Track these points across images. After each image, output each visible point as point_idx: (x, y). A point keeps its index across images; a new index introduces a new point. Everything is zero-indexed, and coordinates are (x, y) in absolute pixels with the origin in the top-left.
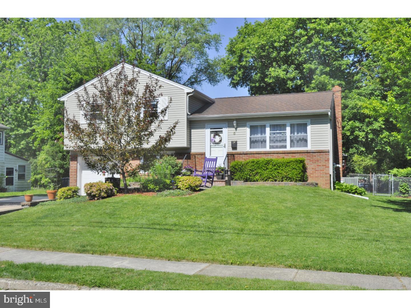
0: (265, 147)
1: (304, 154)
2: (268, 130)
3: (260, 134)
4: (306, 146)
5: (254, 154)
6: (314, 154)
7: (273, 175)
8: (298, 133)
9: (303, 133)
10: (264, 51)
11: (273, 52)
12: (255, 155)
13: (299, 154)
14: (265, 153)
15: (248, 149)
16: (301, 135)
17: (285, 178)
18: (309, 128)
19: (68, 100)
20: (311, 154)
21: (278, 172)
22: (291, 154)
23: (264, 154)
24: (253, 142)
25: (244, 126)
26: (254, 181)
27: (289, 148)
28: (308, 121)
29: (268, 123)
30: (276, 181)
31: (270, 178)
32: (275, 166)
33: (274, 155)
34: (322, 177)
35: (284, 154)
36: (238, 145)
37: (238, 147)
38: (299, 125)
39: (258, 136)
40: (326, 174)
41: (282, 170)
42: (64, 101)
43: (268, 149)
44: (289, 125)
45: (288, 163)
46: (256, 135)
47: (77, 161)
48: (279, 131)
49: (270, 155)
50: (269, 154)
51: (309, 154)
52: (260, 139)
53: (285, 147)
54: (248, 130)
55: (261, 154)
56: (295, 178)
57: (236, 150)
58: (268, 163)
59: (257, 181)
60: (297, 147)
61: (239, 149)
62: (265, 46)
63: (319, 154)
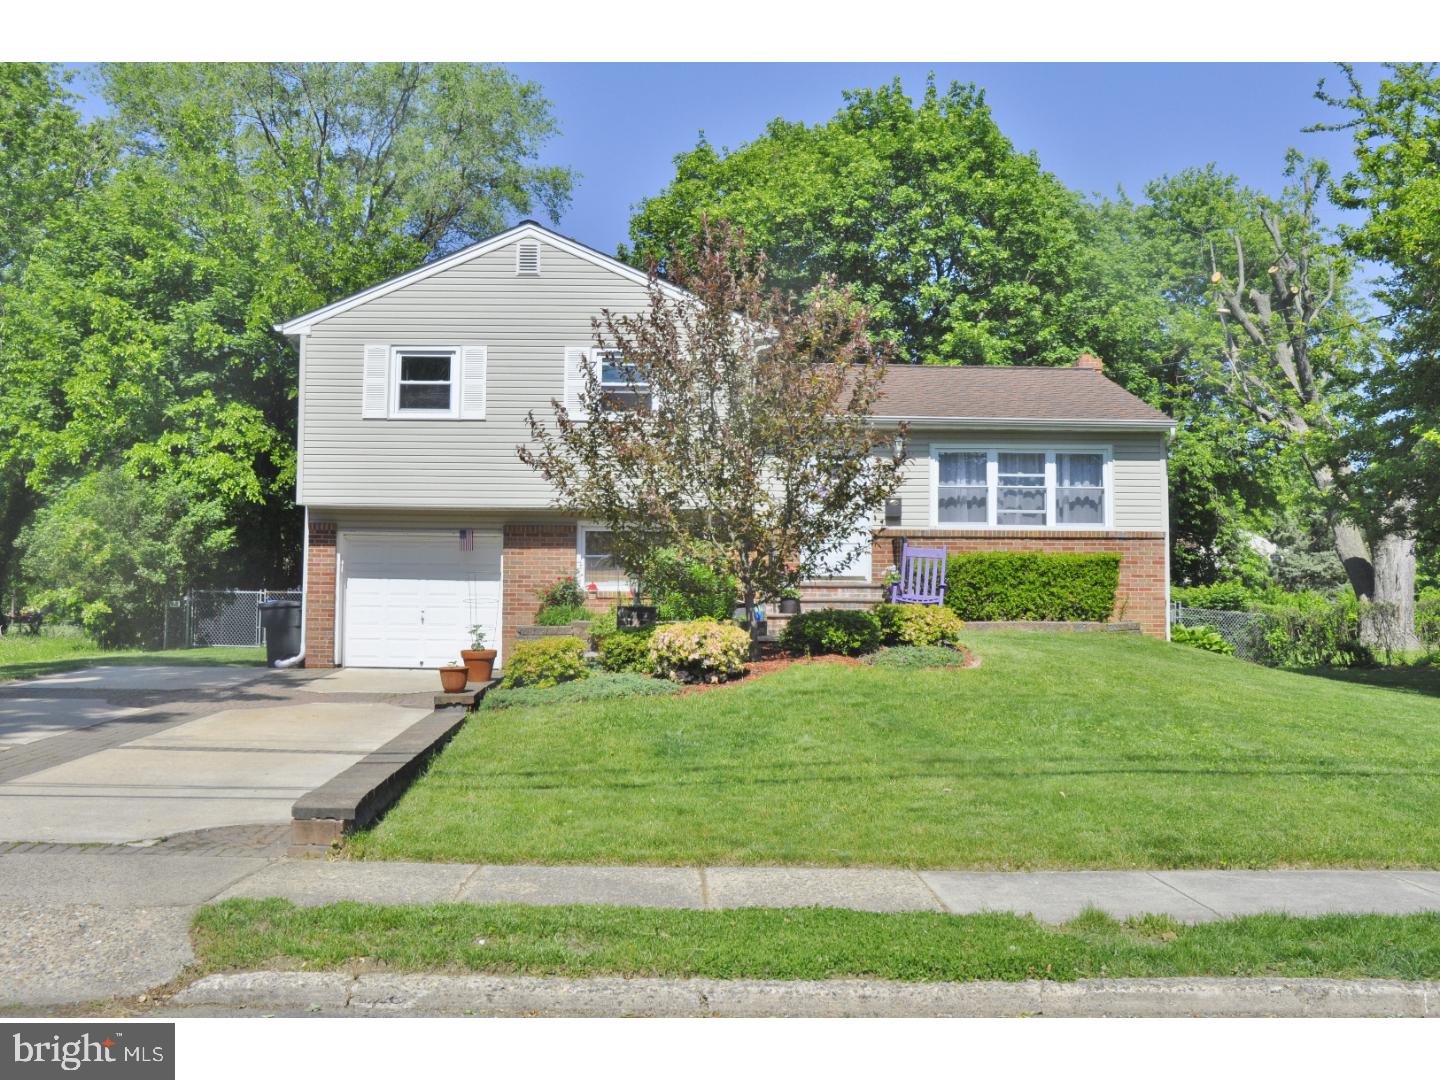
0: (984, 519)
1: (1097, 542)
2: (992, 468)
3: (964, 481)
4: (1100, 519)
5: (953, 538)
6: (1124, 542)
7: (1039, 601)
8: (1072, 484)
9: (1087, 482)
10: (797, 236)
11: (820, 241)
12: (956, 541)
13: (1083, 542)
14: (989, 537)
15: (933, 522)
16: (1083, 487)
17: (1071, 610)
18: (1109, 469)
19: (314, 334)
20: (1118, 542)
21: (1052, 594)
22: (1062, 542)
23: (985, 538)
24: (947, 504)
25: (926, 454)
26: (980, 619)
27: (1052, 525)
28: (1105, 449)
29: (993, 449)
30: (1043, 617)
31: (1029, 610)
32: (1042, 574)
33: (1014, 541)
34: (1146, 608)
35: (1041, 542)
36: (903, 509)
37: (903, 516)
38: (1075, 459)
39: (961, 486)
40: (1155, 599)
41: (1062, 587)
42: (298, 336)
43: (992, 525)
44: (1054, 458)
45: (1081, 566)
46: (951, 482)
47: (334, 544)
48: (1025, 472)
49: (1000, 541)
50: (999, 538)
51: (1111, 542)
52: (964, 493)
53: (1044, 521)
54: (933, 466)
55: (976, 538)
56: (1097, 610)
57: (899, 524)
58: (1025, 565)
59: (989, 618)
60: (1071, 520)
61: (908, 524)
62: (802, 222)
63: (1137, 542)
